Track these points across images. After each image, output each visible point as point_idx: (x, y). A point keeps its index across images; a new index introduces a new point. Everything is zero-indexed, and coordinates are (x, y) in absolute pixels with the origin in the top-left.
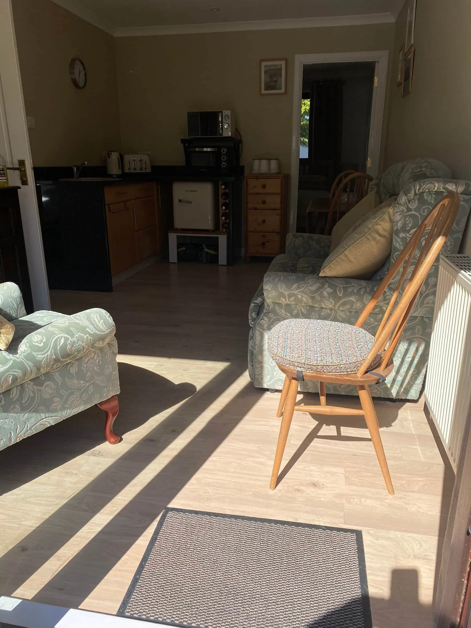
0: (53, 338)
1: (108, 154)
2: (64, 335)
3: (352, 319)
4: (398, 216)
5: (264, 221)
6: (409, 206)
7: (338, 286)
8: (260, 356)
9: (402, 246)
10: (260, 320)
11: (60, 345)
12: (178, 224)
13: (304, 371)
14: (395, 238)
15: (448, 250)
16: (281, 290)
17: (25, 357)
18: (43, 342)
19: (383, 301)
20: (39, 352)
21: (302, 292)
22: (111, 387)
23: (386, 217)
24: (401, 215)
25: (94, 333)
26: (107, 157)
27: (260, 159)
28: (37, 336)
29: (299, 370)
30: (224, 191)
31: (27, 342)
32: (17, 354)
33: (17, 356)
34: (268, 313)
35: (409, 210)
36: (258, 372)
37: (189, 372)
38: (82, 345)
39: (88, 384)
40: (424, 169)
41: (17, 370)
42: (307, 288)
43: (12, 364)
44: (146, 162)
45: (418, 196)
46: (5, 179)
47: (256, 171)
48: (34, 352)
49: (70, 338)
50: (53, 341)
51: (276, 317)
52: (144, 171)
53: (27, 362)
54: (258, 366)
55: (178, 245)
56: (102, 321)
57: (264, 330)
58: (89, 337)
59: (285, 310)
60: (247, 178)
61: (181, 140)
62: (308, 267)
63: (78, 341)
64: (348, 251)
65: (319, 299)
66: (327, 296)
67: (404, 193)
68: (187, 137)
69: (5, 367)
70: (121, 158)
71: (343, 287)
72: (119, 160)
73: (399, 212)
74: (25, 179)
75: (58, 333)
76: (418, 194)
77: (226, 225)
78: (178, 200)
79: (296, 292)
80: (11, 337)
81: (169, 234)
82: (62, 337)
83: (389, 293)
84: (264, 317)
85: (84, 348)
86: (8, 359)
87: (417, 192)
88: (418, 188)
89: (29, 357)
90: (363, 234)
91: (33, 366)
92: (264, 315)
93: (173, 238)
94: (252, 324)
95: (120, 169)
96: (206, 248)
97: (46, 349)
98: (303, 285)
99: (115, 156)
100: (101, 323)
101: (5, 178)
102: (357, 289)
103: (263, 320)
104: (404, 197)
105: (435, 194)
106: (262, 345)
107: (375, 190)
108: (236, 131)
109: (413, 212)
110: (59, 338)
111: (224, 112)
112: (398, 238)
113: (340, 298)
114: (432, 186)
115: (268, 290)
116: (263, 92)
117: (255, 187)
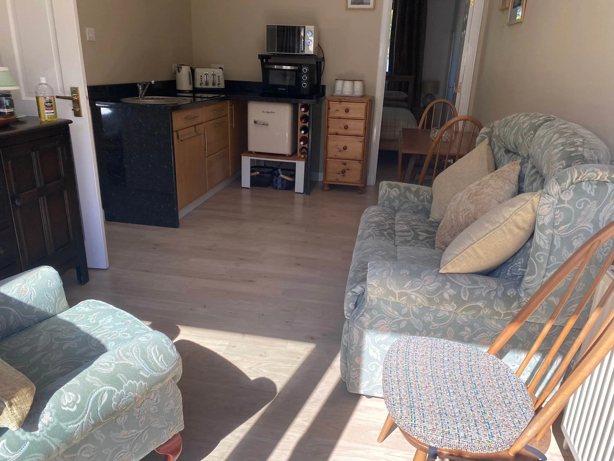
0: (92, 394)
1: (178, 68)
2: (108, 387)
3: (475, 324)
4: (547, 208)
5: (345, 148)
6: (562, 196)
7: (462, 287)
8: (358, 358)
9: (548, 245)
10: (360, 317)
11: (102, 403)
12: (252, 147)
13: (439, 447)
14: (538, 232)
15: (604, 252)
16: (391, 287)
17: (48, 433)
18: (77, 405)
19: (516, 308)
20: (71, 421)
21: (417, 292)
22: (172, 427)
23: (529, 206)
24: (551, 208)
25: (151, 376)
26: (177, 71)
27: (344, 80)
28: (69, 393)
29: (432, 446)
30: (304, 113)
31: (53, 408)
32: (37, 429)
33: (37, 432)
34: (371, 309)
35: (561, 201)
36: (354, 376)
37: (267, 358)
38: (133, 396)
39: (141, 431)
40: (580, 149)
41: (36, 454)
42: (423, 287)
43: (29, 447)
44: (219, 77)
45: (574, 186)
46: (53, 113)
47: (338, 92)
48: (62, 422)
49: (116, 390)
50: (92, 399)
51: (380, 315)
52: (217, 87)
53: (52, 439)
54: (354, 369)
55: (251, 168)
56: (162, 356)
57: (364, 328)
58: (143, 384)
59: (392, 307)
60: (328, 101)
61: (259, 55)
62: (408, 231)
63: (127, 392)
64: (478, 245)
65: (438, 302)
66: (449, 300)
67: (557, 181)
68: (266, 53)
69: (18, 454)
70: (193, 71)
71: (468, 289)
72: (189, 75)
73: (548, 203)
74: (78, 110)
75: (100, 386)
76: (575, 183)
77: (304, 150)
78: (253, 122)
79: (409, 291)
80: (27, 406)
81: (242, 157)
82: (105, 391)
83: (524, 299)
84: (365, 313)
85: (135, 398)
86: (22, 441)
87: (574, 180)
88: (576, 176)
89: (55, 431)
90: (497, 225)
91: (60, 443)
92: (365, 311)
93: (246, 162)
94: (348, 316)
95: (190, 84)
96: (282, 174)
97: (81, 414)
98: (419, 283)
99: (185, 70)
100: (160, 359)
101: (53, 111)
102: (485, 292)
103: (364, 316)
104: (556, 186)
105: (596, 184)
106: (360, 345)
107: (486, 141)
108: (318, 47)
109: (566, 205)
110: (100, 393)
111: (306, 27)
112: (542, 235)
113: (464, 302)
114: (595, 174)
115: (373, 286)
116: (350, 6)
117: (337, 110)
